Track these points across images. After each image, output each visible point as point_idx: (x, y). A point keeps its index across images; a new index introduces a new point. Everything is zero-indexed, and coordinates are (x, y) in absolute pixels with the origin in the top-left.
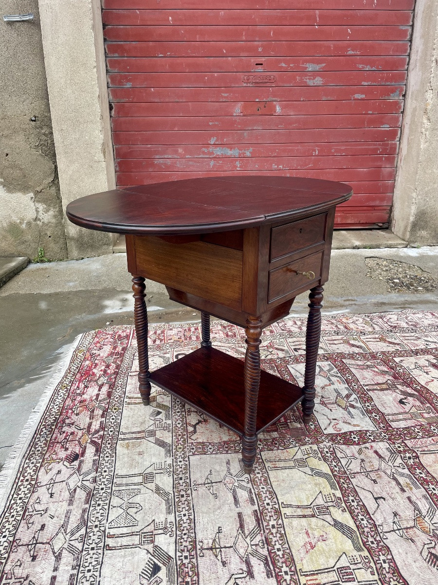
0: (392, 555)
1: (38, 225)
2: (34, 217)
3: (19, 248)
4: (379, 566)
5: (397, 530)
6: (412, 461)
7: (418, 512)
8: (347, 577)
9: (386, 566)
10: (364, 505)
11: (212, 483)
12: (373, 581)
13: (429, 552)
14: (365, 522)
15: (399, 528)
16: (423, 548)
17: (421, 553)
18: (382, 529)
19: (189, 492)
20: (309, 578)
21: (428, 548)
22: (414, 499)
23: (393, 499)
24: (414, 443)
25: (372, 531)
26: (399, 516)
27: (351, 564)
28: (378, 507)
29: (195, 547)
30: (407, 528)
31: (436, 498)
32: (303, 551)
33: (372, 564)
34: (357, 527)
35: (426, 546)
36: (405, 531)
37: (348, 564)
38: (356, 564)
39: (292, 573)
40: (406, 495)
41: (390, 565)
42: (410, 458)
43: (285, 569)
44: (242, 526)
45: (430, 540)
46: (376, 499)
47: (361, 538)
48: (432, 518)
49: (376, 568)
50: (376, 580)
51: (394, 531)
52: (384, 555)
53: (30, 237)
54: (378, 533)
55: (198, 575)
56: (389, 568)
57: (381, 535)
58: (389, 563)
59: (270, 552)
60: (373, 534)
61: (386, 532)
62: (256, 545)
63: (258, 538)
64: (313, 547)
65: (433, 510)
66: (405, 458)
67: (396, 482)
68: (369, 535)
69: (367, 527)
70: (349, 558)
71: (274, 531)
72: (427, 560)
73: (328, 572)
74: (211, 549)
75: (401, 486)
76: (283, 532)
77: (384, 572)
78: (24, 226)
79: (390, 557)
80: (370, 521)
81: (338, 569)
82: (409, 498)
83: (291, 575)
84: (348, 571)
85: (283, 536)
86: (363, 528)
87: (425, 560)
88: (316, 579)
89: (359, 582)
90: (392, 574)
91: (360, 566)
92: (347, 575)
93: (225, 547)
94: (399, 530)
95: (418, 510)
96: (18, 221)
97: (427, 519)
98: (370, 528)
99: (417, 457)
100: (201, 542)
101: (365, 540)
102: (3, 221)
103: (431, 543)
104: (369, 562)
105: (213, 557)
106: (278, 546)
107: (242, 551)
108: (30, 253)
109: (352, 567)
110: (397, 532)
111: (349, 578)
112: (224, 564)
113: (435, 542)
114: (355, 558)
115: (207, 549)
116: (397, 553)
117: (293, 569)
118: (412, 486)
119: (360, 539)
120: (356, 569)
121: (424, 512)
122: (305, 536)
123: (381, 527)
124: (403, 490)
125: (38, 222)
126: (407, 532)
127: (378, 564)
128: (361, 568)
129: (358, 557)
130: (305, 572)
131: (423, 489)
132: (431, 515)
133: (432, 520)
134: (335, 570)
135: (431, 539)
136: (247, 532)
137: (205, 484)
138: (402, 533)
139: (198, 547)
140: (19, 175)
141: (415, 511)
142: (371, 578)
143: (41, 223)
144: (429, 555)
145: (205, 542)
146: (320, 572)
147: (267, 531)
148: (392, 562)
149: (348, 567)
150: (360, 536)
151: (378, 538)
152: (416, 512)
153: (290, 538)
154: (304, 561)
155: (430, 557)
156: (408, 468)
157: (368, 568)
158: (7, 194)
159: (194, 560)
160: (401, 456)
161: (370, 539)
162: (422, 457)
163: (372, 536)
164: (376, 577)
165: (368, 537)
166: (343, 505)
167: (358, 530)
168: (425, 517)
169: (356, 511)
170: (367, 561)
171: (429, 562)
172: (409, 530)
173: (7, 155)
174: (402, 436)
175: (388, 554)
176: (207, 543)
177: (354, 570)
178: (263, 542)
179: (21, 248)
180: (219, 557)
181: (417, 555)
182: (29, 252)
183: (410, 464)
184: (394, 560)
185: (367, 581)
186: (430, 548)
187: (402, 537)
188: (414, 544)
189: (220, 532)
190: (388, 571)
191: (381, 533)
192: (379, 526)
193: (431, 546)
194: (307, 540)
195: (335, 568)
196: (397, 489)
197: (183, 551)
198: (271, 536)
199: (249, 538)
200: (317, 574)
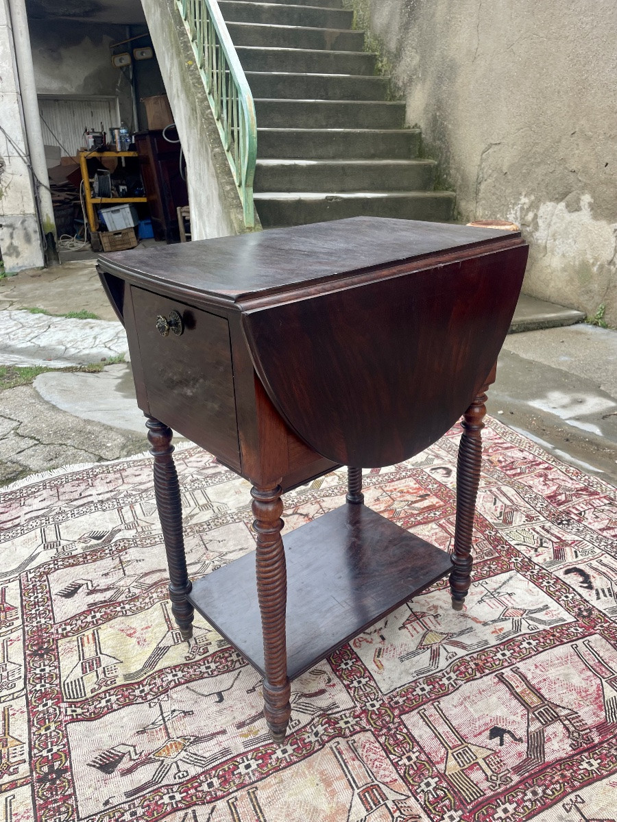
0: (118, 709)
1: (609, 271)
2: (610, 259)
3: (582, 299)
4: (103, 695)
5: (163, 717)
6: (313, 739)
7: (192, 740)
8: (88, 667)
9: (103, 703)
10: (202, 678)
11: (205, 545)
12: (85, 692)
13: (125, 754)
14: (170, 677)
15: (166, 719)
16: (129, 746)
17: (123, 744)
18: (164, 699)
19: (190, 534)
20: (91, 637)
21: (129, 752)
22: (221, 738)
23: (220, 711)
24: (367, 746)
25: (158, 688)
26: (184, 717)
27: (104, 668)
28: (203, 695)
29: (120, 551)
30: (166, 728)
31: (229, 768)
32: (123, 626)
33: (104, 689)
34: (161, 671)
35: (132, 749)
36: (161, 727)
37: (103, 666)
38: (104, 672)
39: (95, 622)
40: (232, 730)
41: (104, 708)
42: (316, 734)
43: (98, 615)
44: (146, 574)
45: (141, 753)
46: (220, 694)
47: (146, 678)
48: (188, 763)
49: (100, 694)
50: (85, 695)
51: (162, 714)
52: (117, 700)
53: (596, 286)
54: (157, 695)
55: (94, 561)
56: (101, 708)
57: (156, 700)
58: (107, 706)
59: (119, 603)
60: (155, 690)
61: (160, 706)
62: (129, 592)
63: (137, 591)
64: (130, 635)
65: (203, 763)
66: (313, 727)
67: (255, 716)
68: (152, 686)
69: (163, 681)
70: (113, 666)
71: (147, 600)
72: (112, 751)
73: (96, 650)
74: (121, 562)
75: (249, 724)
76: (146, 607)
77: (95, 703)
78: (595, 269)
79: (115, 706)
80: (173, 683)
81: (99, 657)
82: (224, 732)
83: (93, 622)
84: (95, 666)
85: (142, 609)
86: (159, 677)
87: (112, 749)
88: (89, 643)
89: (82, 678)
90: (94, 712)
91: (101, 676)
92: (89, 666)
93: (124, 571)
94: (164, 719)
95: (195, 741)
96: (591, 261)
97: (183, 754)
98: (162, 686)
99: (323, 744)
100: (126, 553)
101: (145, 683)
102: (577, 258)
103: (136, 754)
104: (107, 685)
105: (113, 566)
106: (127, 607)
107: (122, 583)
108: (589, 308)
109: (100, 670)
110: (161, 717)
111: (86, 668)
112: (106, 575)
113: (137, 759)
114: (114, 671)
115: (120, 560)
116: (122, 716)
117: (100, 622)
118: (251, 737)
119: (145, 676)
120: (97, 672)
121: (192, 749)
122: (144, 626)
123: (166, 699)
124: (241, 725)
125: (612, 267)
126: (161, 729)
127: (105, 695)
128: (98, 677)
129: (115, 674)
130: (98, 633)
131: (243, 750)
132: (190, 758)
133: (183, 761)
134: (97, 655)
135: (143, 754)
136: (142, 580)
137: (202, 540)
138: (158, 723)
139: (120, 554)
140: (612, 195)
141: (193, 736)
142: (88, 690)
143: (615, 269)
144: (120, 754)
145: (127, 556)
146: (98, 644)
147: (146, 595)
148: (108, 709)
149: (101, 666)
150: (148, 676)
151: (149, 697)
152: (192, 739)
153: (141, 615)
154: (110, 629)
155: (118, 755)
156: (293, 733)
157: (99, 685)
158: (591, 221)
159: (108, 555)
160: (313, 719)
161: (147, 689)
162: (327, 754)
163: (151, 690)
164: (89, 695)
165: (150, 685)
166: (198, 657)
167: (155, 672)
168: (186, 751)
169: (191, 670)
170: (109, 683)
171: (110, 752)
172: (163, 731)
173: (607, 164)
174: (385, 731)
175: (119, 705)
176: (125, 558)
177: (97, 671)
178: (133, 595)
179: (583, 299)
180: (113, 570)
181: (119, 740)
182: (590, 306)
183: (306, 736)
184: (112, 712)
185: (84, 686)
186: (130, 755)
187: (153, 724)
188: (134, 734)
189: (137, 561)
190: (97, 707)
191: (159, 700)
192: (168, 695)
193: (133, 754)
194: (139, 629)
195: (100, 655)
196: (241, 718)
197: (116, 546)
198: (141, 600)
199: (136, 584)
200: (95, 642)
